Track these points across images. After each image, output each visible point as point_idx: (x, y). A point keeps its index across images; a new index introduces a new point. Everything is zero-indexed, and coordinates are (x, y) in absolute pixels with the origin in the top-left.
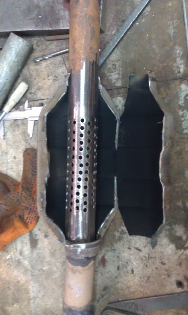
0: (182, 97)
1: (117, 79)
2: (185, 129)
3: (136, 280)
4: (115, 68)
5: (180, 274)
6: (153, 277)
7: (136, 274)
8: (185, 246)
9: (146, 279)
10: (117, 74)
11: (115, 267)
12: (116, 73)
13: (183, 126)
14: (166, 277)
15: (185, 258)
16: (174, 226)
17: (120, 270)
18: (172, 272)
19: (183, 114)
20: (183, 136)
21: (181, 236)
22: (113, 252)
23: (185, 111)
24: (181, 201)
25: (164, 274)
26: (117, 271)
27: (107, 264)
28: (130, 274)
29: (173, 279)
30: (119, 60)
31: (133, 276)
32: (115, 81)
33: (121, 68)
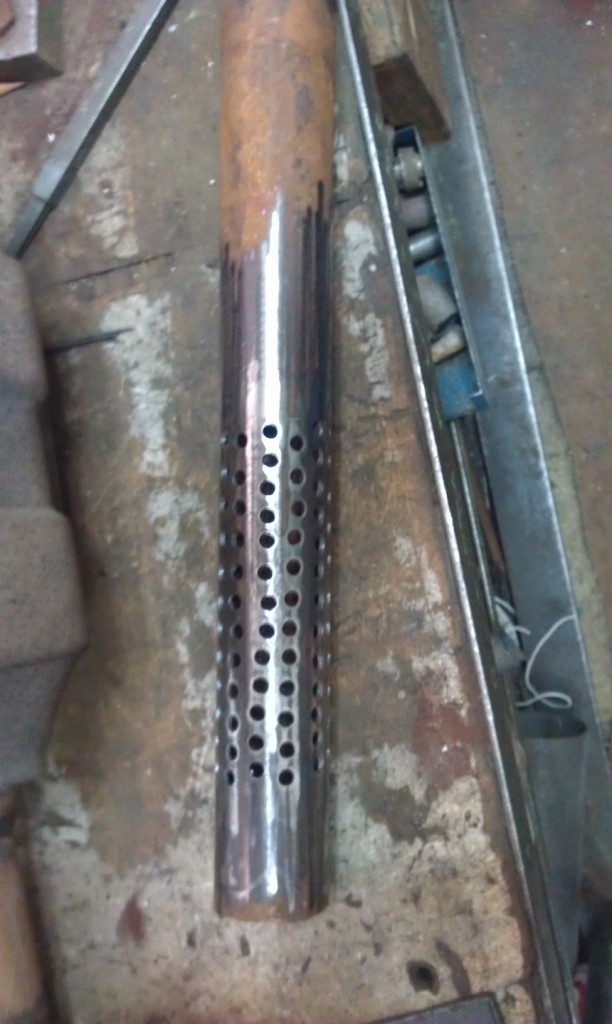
0: (353, 269)
1: (121, 233)
2: (378, 383)
3: (260, 980)
4: (110, 195)
5: (421, 937)
6: (322, 959)
7: (257, 953)
8: (424, 826)
9: (298, 968)
10: (118, 213)
11: (179, 939)
12: (115, 209)
13: (369, 373)
14: (370, 952)
15: (432, 871)
16: (375, 753)
17: (198, 945)
18: (390, 929)
19: (364, 331)
20: (373, 410)
21: (407, 787)
22: (167, 878)
23: (371, 318)
24: (391, 653)
25: (360, 942)
26: (189, 951)
27: (149, 929)
28: (238, 958)
29: (397, 959)
30: (120, 165)
31: (250, 963)
32: (114, 240)
33: (129, 193)
